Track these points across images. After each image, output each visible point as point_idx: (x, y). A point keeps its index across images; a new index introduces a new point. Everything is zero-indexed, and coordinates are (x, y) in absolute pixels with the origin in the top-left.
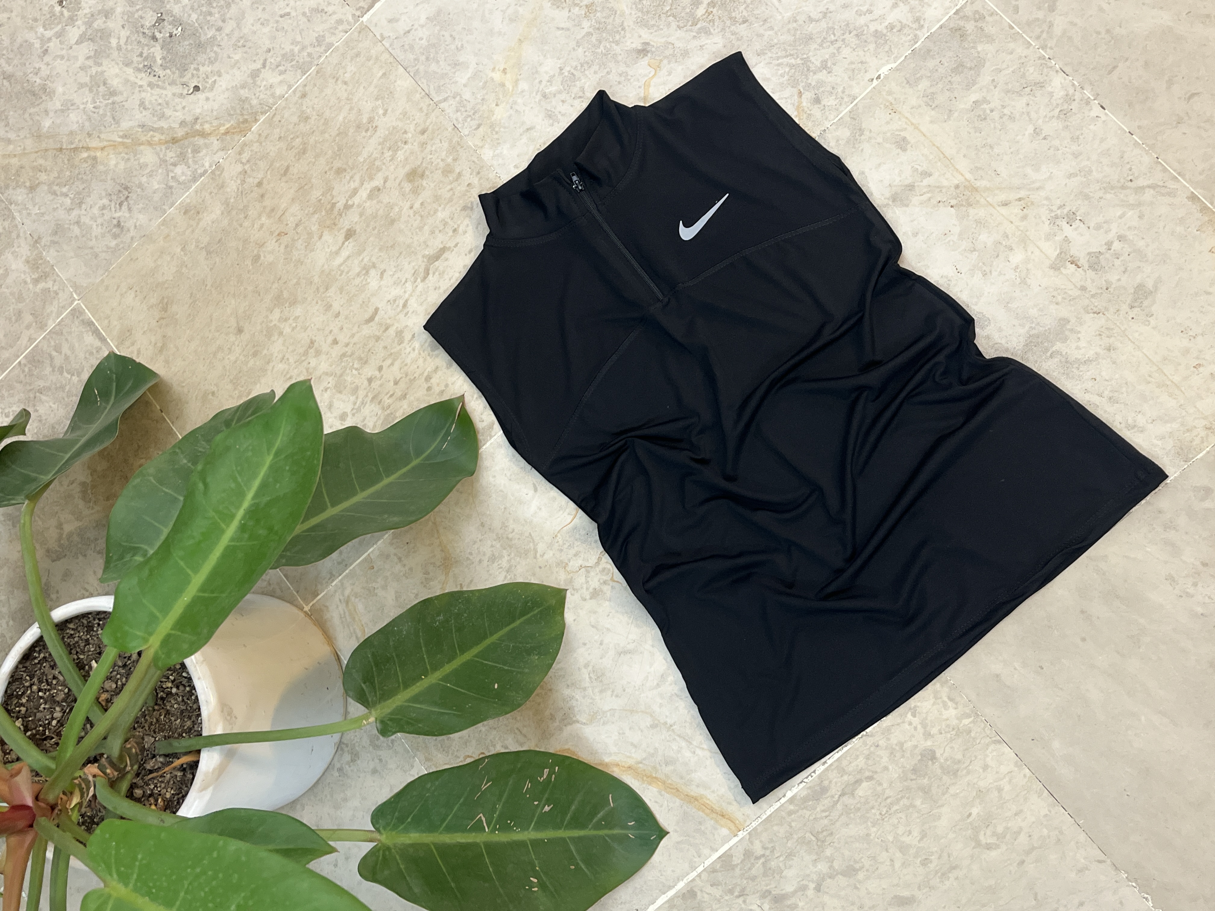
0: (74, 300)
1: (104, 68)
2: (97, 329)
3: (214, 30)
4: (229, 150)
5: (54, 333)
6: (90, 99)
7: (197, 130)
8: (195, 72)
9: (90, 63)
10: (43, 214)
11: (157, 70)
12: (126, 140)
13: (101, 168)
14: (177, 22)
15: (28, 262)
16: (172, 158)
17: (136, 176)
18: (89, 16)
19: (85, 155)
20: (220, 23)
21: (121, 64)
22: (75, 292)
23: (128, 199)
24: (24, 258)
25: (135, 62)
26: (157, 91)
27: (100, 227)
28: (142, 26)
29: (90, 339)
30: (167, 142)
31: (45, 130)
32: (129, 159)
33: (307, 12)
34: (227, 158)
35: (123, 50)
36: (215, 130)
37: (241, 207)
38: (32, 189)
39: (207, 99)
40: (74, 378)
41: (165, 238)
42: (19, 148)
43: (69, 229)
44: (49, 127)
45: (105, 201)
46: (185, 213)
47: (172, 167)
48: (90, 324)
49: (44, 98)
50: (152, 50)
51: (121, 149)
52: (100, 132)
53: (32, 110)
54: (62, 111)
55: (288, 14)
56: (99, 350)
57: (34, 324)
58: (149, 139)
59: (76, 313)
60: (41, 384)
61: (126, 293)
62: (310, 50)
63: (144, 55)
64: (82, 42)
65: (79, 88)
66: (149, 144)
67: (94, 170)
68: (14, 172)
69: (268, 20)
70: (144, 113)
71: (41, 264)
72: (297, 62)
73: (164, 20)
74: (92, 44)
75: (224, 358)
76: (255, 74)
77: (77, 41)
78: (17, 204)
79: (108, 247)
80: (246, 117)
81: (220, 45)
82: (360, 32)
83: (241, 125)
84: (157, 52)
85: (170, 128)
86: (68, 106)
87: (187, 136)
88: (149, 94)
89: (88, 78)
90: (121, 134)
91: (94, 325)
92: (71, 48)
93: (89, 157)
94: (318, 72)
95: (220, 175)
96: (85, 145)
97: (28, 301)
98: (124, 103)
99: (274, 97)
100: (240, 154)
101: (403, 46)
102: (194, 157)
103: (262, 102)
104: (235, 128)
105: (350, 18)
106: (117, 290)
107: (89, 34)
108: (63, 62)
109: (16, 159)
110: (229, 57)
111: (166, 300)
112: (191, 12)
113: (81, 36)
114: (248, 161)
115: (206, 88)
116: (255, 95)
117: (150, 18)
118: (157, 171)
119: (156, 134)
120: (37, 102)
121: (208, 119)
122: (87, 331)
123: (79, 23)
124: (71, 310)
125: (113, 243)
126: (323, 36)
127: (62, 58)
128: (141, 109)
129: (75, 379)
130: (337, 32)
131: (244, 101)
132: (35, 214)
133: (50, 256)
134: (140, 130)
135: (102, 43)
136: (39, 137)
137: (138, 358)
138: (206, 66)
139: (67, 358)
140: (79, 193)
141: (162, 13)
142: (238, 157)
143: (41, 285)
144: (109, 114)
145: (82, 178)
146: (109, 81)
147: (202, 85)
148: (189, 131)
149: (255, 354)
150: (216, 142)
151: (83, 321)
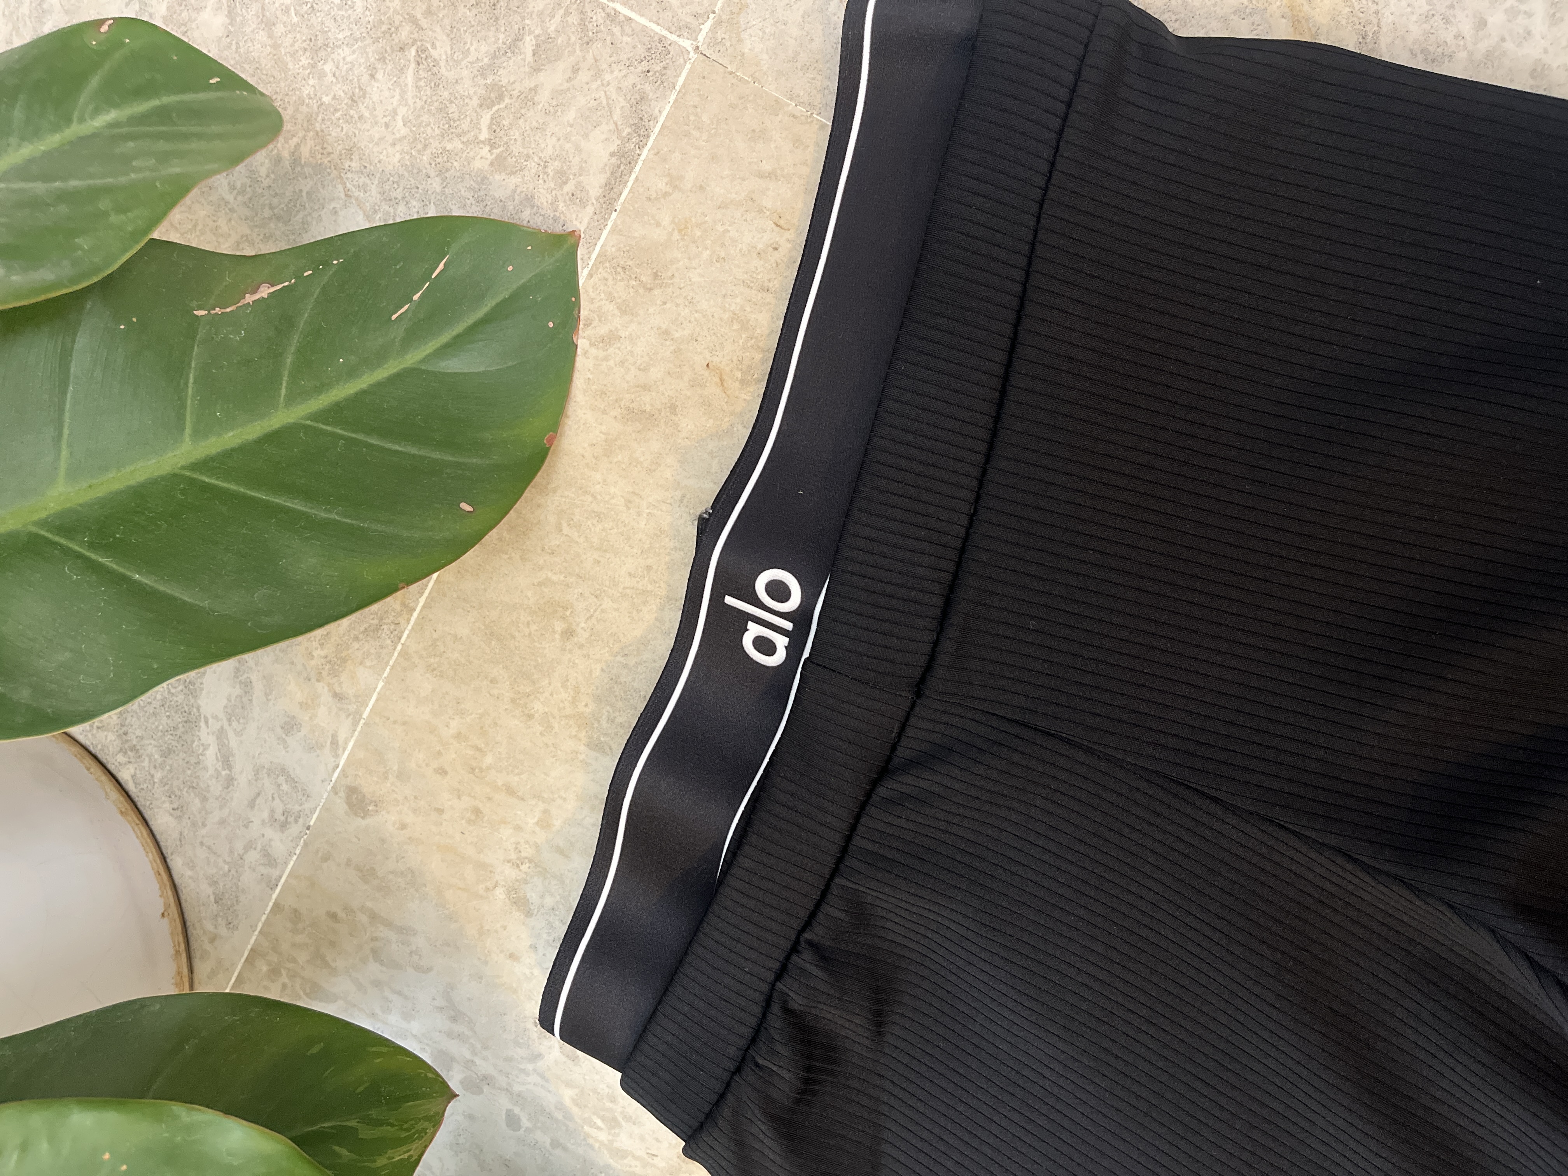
2: (631, 164)
122: (618, 130)
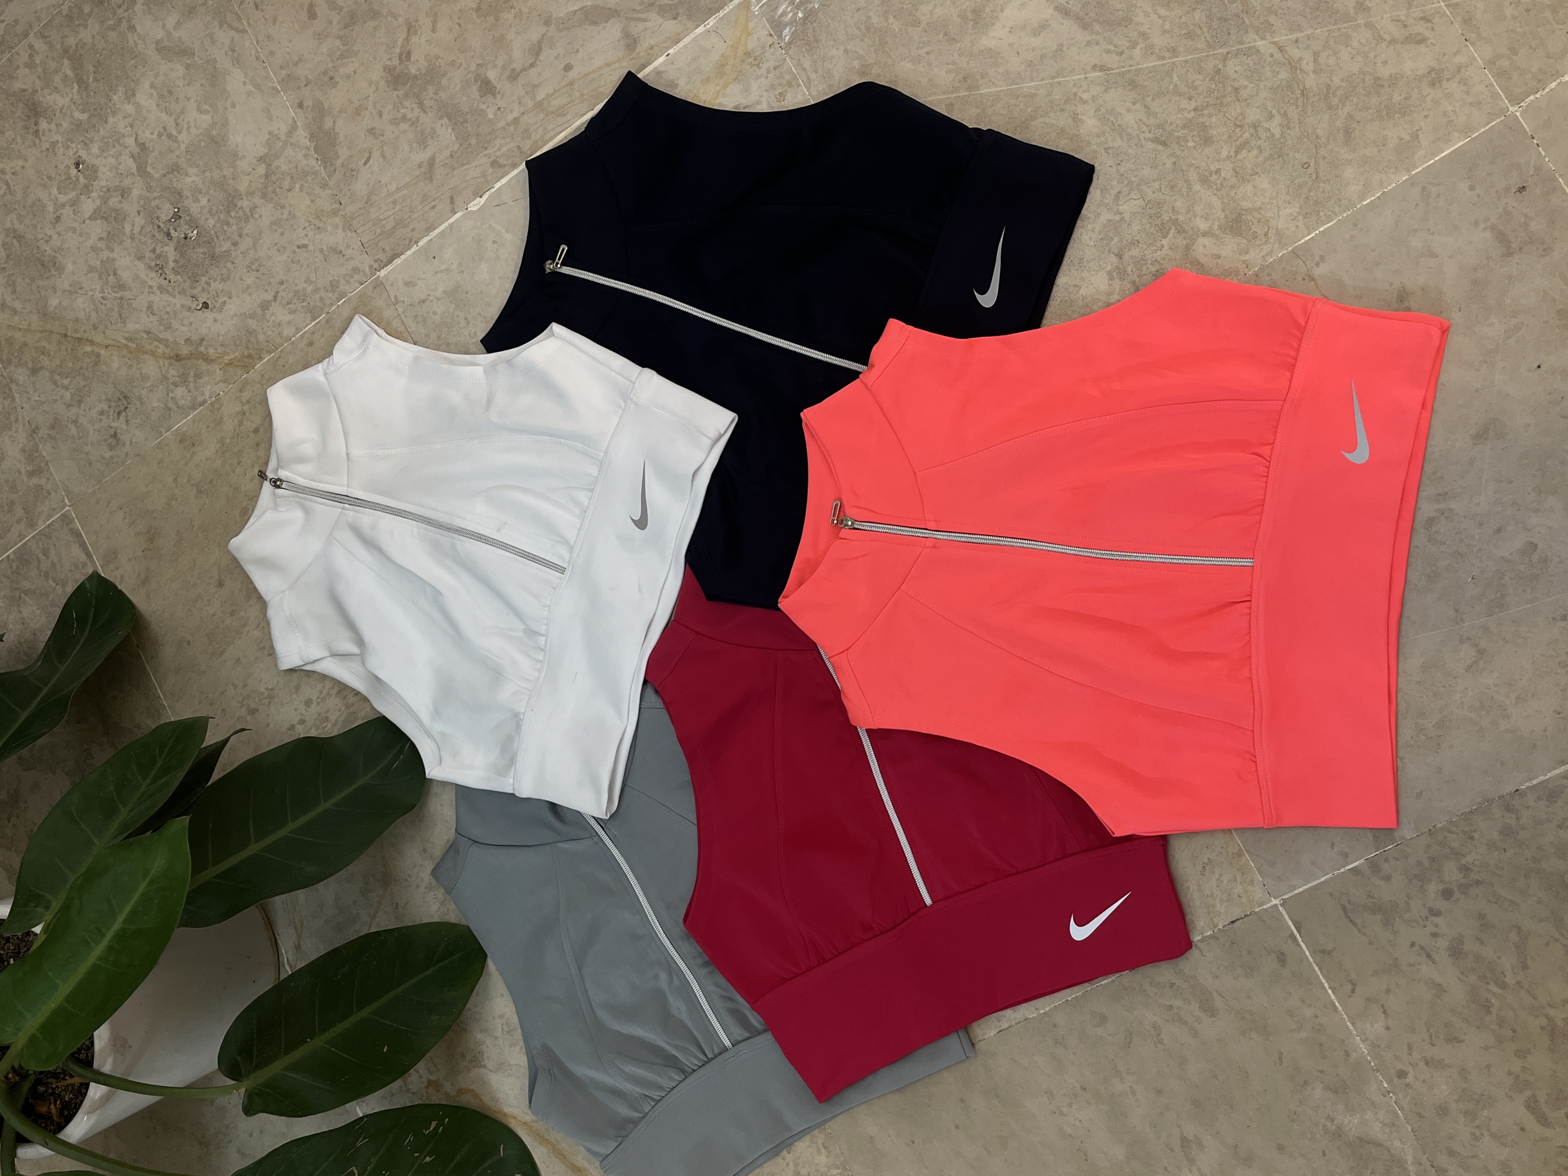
0: (65, 505)
1: (115, 255)
3: (229, 244)
4: (230, 384)
5: (43, 535)
6: (98, 287)
7: (201, 353)
8: (205, 286)
9: (101, 245)
10: (43, 403)
11: (167, 273)
12: (130, 344)
13: (103, 367)
14: (194, 223)
15: (24, 451)
16: (174, 376)
17: (135, 386)
18: (105, 189)
19: (88, 349)
20: (236, 238)
21: (133, 254)
22: (67, 496)
23: (127, 410)
24: (21, 445)
25: (147, 258)
26: (165, 297)
27: (97, 433)
28: (158, 218)
29: (76, 551)
30: (170, 358)
31: (51, 309)
32: (131, 366)
33: (325, 249)
34: (227, 392)
35: (137, 242)
36: (219, 358)
37: (235, 450)
38: (34, 371)
39: (215, 320)
40: (58, 587)
41: (159, 463)
42: (24, 323)
43: (67, 427)
44: (55, 307)
45: (104, 406)
46: (180, 442)
47: (172, 387)
48: (79, 535)
49: (53, 272)
50: (165, 248)
51: (125, 352)
52: (106, 328)
53: (40, 283)
54: (70, 292)
55: (305, 246)
56: (84, 565)
57: (25, 520)
58: (154, 349)
59: (66, 519)
60: (26, 584)
61: (115, 511)
62: (322, 293)
63: (157, 252)
64: (96, 219)
65: (88, 272)
66: (153, 354)
67: (97, 368)
68: (17, 347)
69: (285, 248)
70: (152, 318)
71: (36, 457)
72: (309, 304)
73: (180, 217)
74: (105, 223)
75: (202, 609)
76: (265, 306)
77: (91, 216)
78: (17, 384)
79: (102, 457)
80: (251, 351)
81: (233, 263)
82: (375, 288)
83: (246, 360)
84: (170, 251)
85: (175, 343)
86: (76, 289)
87: (191, 356)
88: (158, 299)
89: (98, 263)
90: (126, 335)
91: (82, 537)
92: (84, 222)
93: (93, 352)
94: (327, 322)
95: (219, 409)
96: (90, 338)
97: (20, 494)
98: (132, 301)
99: (281, 337)
100: (241, 391)
101: (416, 316)
102: (195, 381)
103: (269, 339)
104: (238, 361)
105: (367, 269)
106: (108, 506)
107: (103, 211)
108: (74, 236)
109: (21, 334)
110: (242, 279)
111: (153, 531)
112: (208, 216)
113: (95, 210)
114: (248, 402)
115: (215, 307)
116: (262, 329)
117: (166, 211)
118: (158, 387)
119: (160, 345)
120: (46, 275)
121: (214, 343)
123: (94, 195)
124: (62, 515)
125: (108, 455)
126: (338, 282)
127: (75, 231)
128: (149, 313)
129: (59, 589)
130: (352, 281)
131: (251, 332)
132: (35, 401)
133: (46, 450)
134: (146, 336)
135: (116, 226)
136: (45, 315)
137: (120, 585)
138: (217, 282)
139: (53, 564)
140: (79, 390)
141: (179, 209)
142: (238, 394)
143: (35, 480)
144: (116, 309)
145: (84, 374)
146: (119, 272)
147: (212, 303)
148: (194, 352)
149: (232, 613)
150: (218, 370)
151: (72, 530)
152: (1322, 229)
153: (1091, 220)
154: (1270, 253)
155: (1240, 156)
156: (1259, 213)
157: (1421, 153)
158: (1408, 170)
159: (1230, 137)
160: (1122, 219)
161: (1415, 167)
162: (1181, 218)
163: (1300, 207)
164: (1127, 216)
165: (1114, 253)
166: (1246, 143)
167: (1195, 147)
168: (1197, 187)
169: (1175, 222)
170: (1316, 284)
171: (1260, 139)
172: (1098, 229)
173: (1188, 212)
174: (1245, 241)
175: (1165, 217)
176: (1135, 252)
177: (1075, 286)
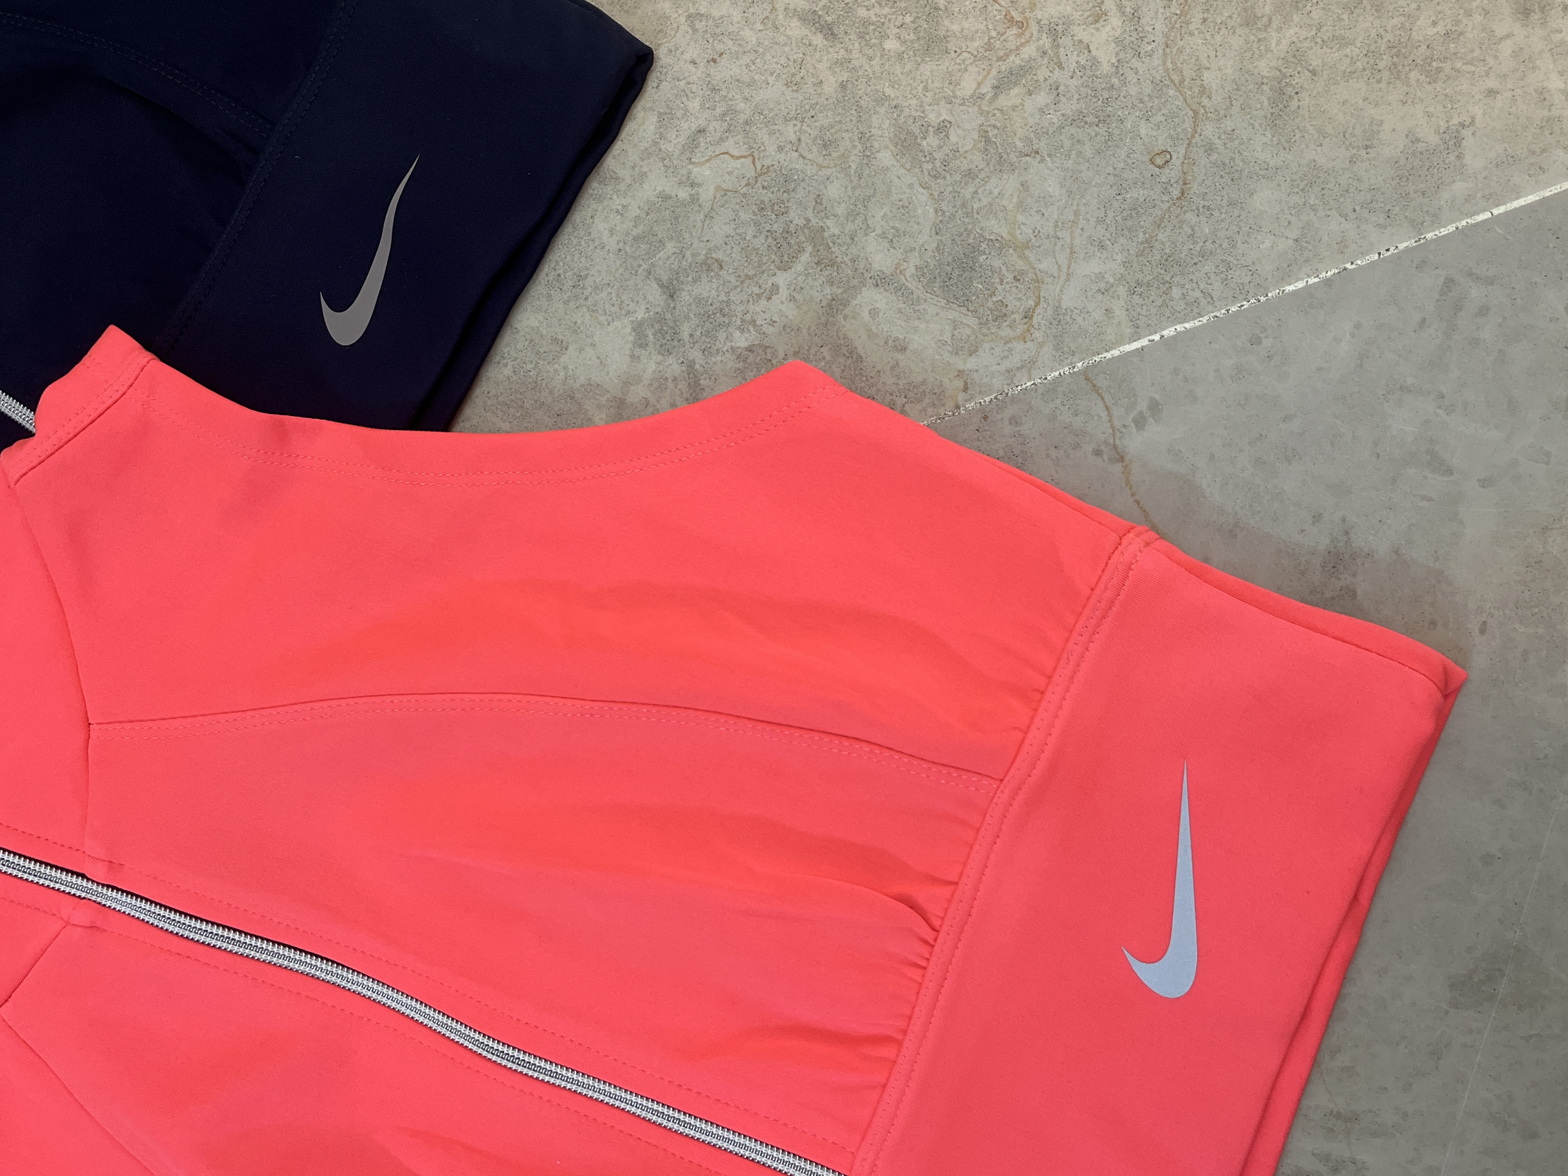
152: (1169, 332)
153: (622, 187)
154: (1028, 366)
155: (1004, 101)
156: (1022, 257)
157: (1460, 187)
158: (1418, 227)
159: (989, 47)
160: (694, 199)
161: (1437, 221)
162: (832, 228)
163: (1126, 264)
164: (707, 194)
165: (658, 280)
166: (1026, 69)
167: (900, 56)
168: (885, 158)
169: (817, 235)
170: (1126, 471)
171: (1061, 67)
172: (634, 211)
173: (852, 215)
174: (972, 321)
175: (796, 218)
176: (707, 288)
177: (555, 340)
